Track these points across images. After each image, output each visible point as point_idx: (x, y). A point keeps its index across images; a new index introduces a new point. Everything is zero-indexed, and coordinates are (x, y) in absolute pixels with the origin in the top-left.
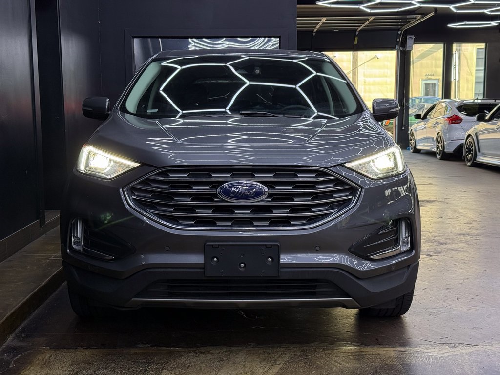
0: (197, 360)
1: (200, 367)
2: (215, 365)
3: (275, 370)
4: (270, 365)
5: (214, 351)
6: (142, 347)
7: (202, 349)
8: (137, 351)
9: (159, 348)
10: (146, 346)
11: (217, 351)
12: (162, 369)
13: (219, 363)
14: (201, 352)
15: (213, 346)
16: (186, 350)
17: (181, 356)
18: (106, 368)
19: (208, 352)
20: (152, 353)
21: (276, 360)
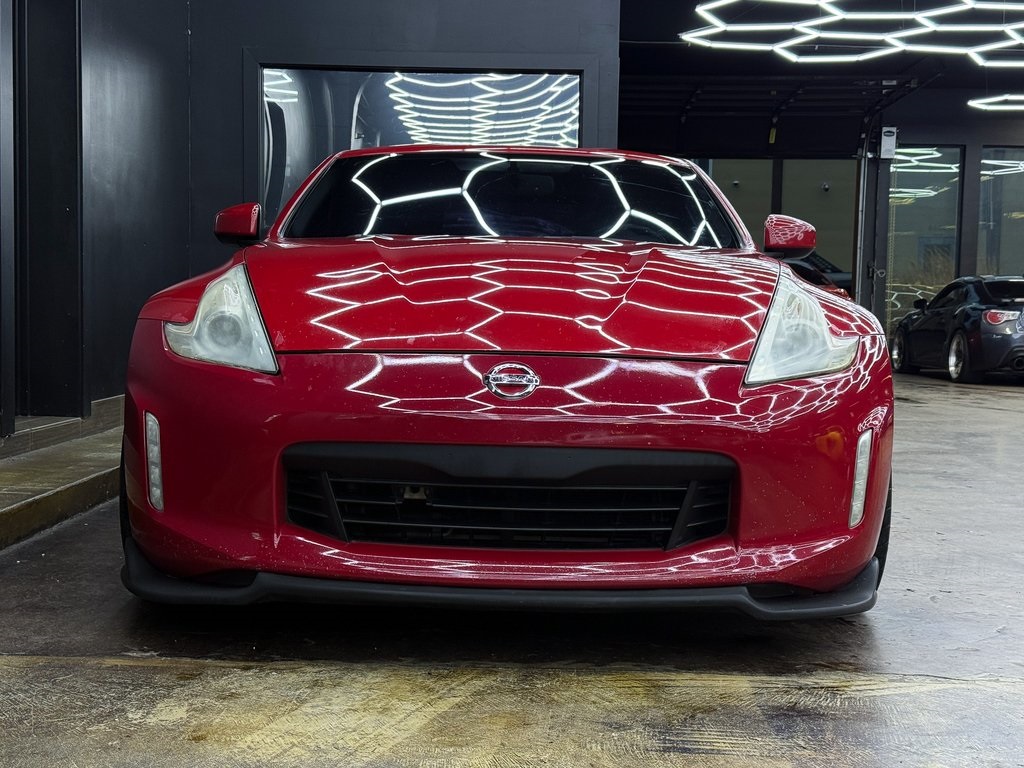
0: (257, 685)
1: (259, 697)
2: (298, 692)
3: (443, 706)
4: (432, 697)
5: (308, 669)
6: (139, 655)
7: (281, 665)
8: (119, 662)
9: (176, 659)
10: (148, 654)
11: (317, 669)
12: (165, 696)
13: (309, 691)
14: (276, 670)
15: (311, 659)
16: (242, 664)
17: (223, 675)
18: (26, 691)
19: (293, 670)
20: (155, 668)
21: (453, 689)
